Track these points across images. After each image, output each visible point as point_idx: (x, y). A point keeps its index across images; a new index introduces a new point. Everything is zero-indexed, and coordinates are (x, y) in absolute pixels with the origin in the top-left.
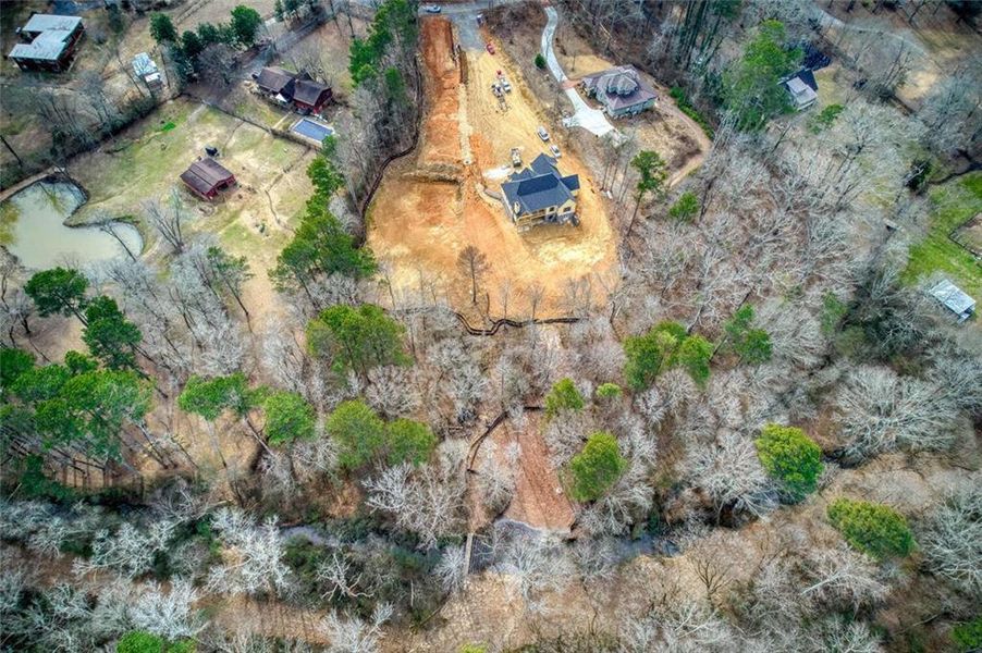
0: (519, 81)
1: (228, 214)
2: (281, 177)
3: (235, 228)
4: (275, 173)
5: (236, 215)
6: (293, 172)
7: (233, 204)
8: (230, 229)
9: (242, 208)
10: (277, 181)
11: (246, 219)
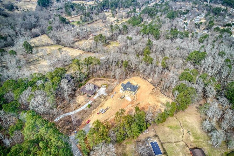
0: (98, 109)
1: (197, 144)
2: (175, 142)
3: (196, 138)
4: (176, 145)
5: (194, 142)
6: (171, 141)
7: (194, 145)
8: (197, 139)
9: (192, 142)
10: (177, 142)
11: (192, 139)
